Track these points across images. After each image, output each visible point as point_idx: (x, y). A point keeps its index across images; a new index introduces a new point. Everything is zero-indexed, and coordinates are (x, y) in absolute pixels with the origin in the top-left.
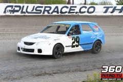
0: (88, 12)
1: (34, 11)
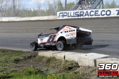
1: (75, 15)
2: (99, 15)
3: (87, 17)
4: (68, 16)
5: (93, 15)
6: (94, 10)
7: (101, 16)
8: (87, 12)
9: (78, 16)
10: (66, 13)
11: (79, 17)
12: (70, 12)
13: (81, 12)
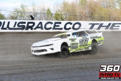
0: (73, 28)
2: (61, 29)
4: (3, 28)
6: (54, 21)
7: (63, 31)
9: (22, 29)
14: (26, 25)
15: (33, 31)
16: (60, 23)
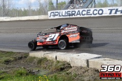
0: (99, 14)
1: (66, 14)
2: (91, 14)
3: (79, 16)
4: (60, 16)
5: (85, 14)
6: (86, 9)
7: (93, 16)
8: (79, 11)
9: (70, 15)
10: (58, 12)
11: (71, 17)
12: (61, 11)
13: (72, 11)
14: (71, 13)
15: (76, 16)
16: (90, 10)
